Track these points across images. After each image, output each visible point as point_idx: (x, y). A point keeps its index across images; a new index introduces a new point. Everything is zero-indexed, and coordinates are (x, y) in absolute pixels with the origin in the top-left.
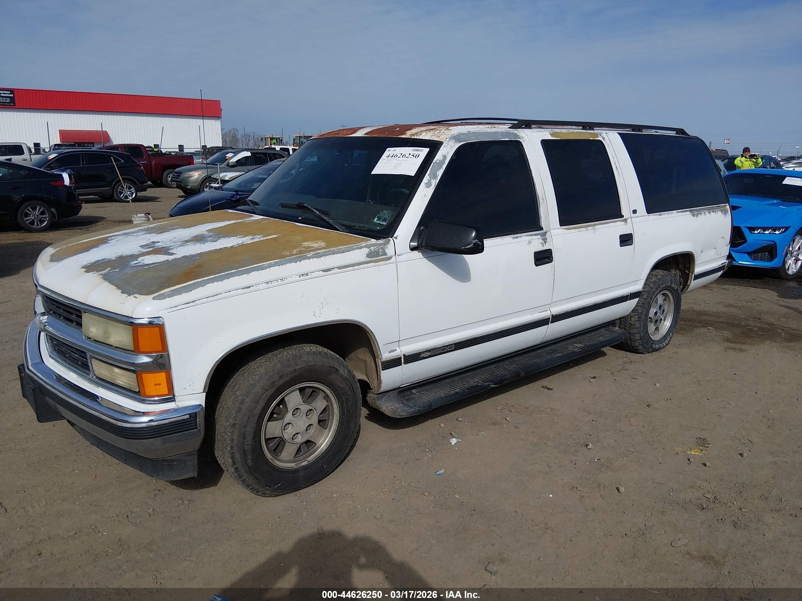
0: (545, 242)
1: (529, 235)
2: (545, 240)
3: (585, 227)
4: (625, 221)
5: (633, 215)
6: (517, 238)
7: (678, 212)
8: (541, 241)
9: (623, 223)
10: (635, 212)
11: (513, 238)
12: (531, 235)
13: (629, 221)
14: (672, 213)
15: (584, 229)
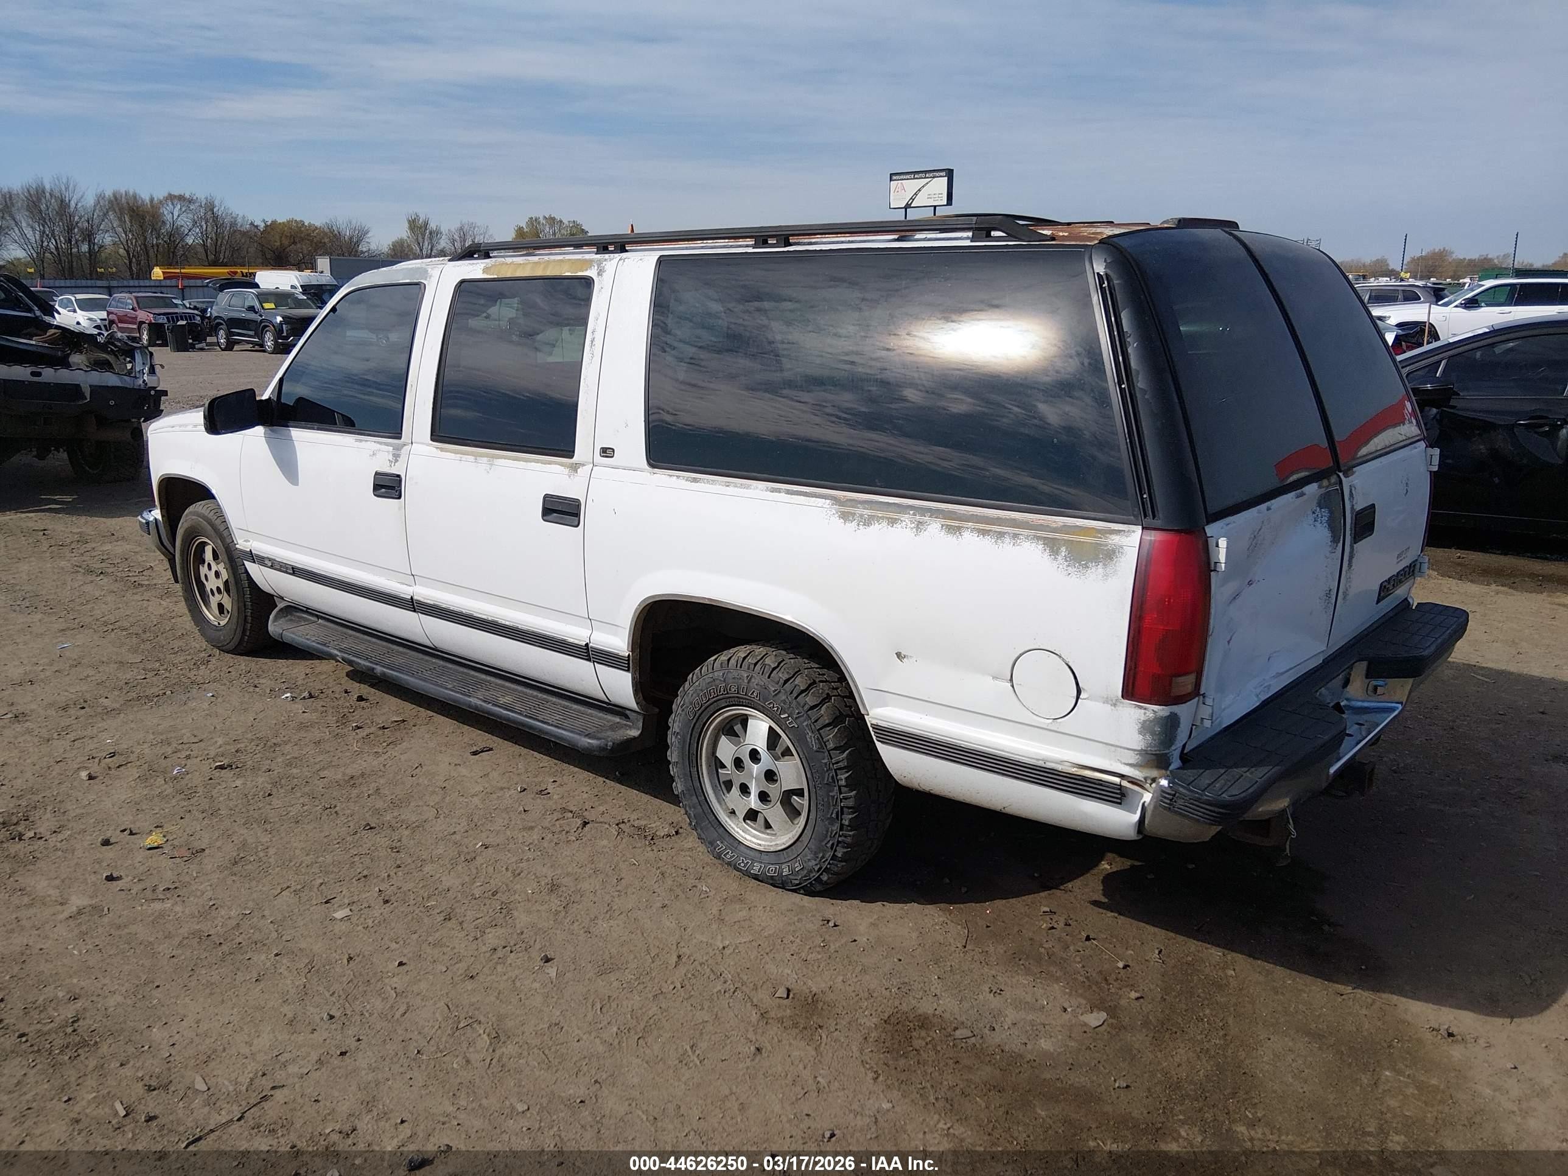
0: (396, 461)
1: (378, 442)
2: (396, 457)
3: (476, 456)
4: (575, 468)
5: (598, 459)
6: (361, 441)
7: (773, 490)
8: (391, 457)
9: (566, 471)
10: (607, 452)
11: (357, 440)
12: (380, 443)
13: (583, 471)
14: (748, 487)
15: (471, 458)
